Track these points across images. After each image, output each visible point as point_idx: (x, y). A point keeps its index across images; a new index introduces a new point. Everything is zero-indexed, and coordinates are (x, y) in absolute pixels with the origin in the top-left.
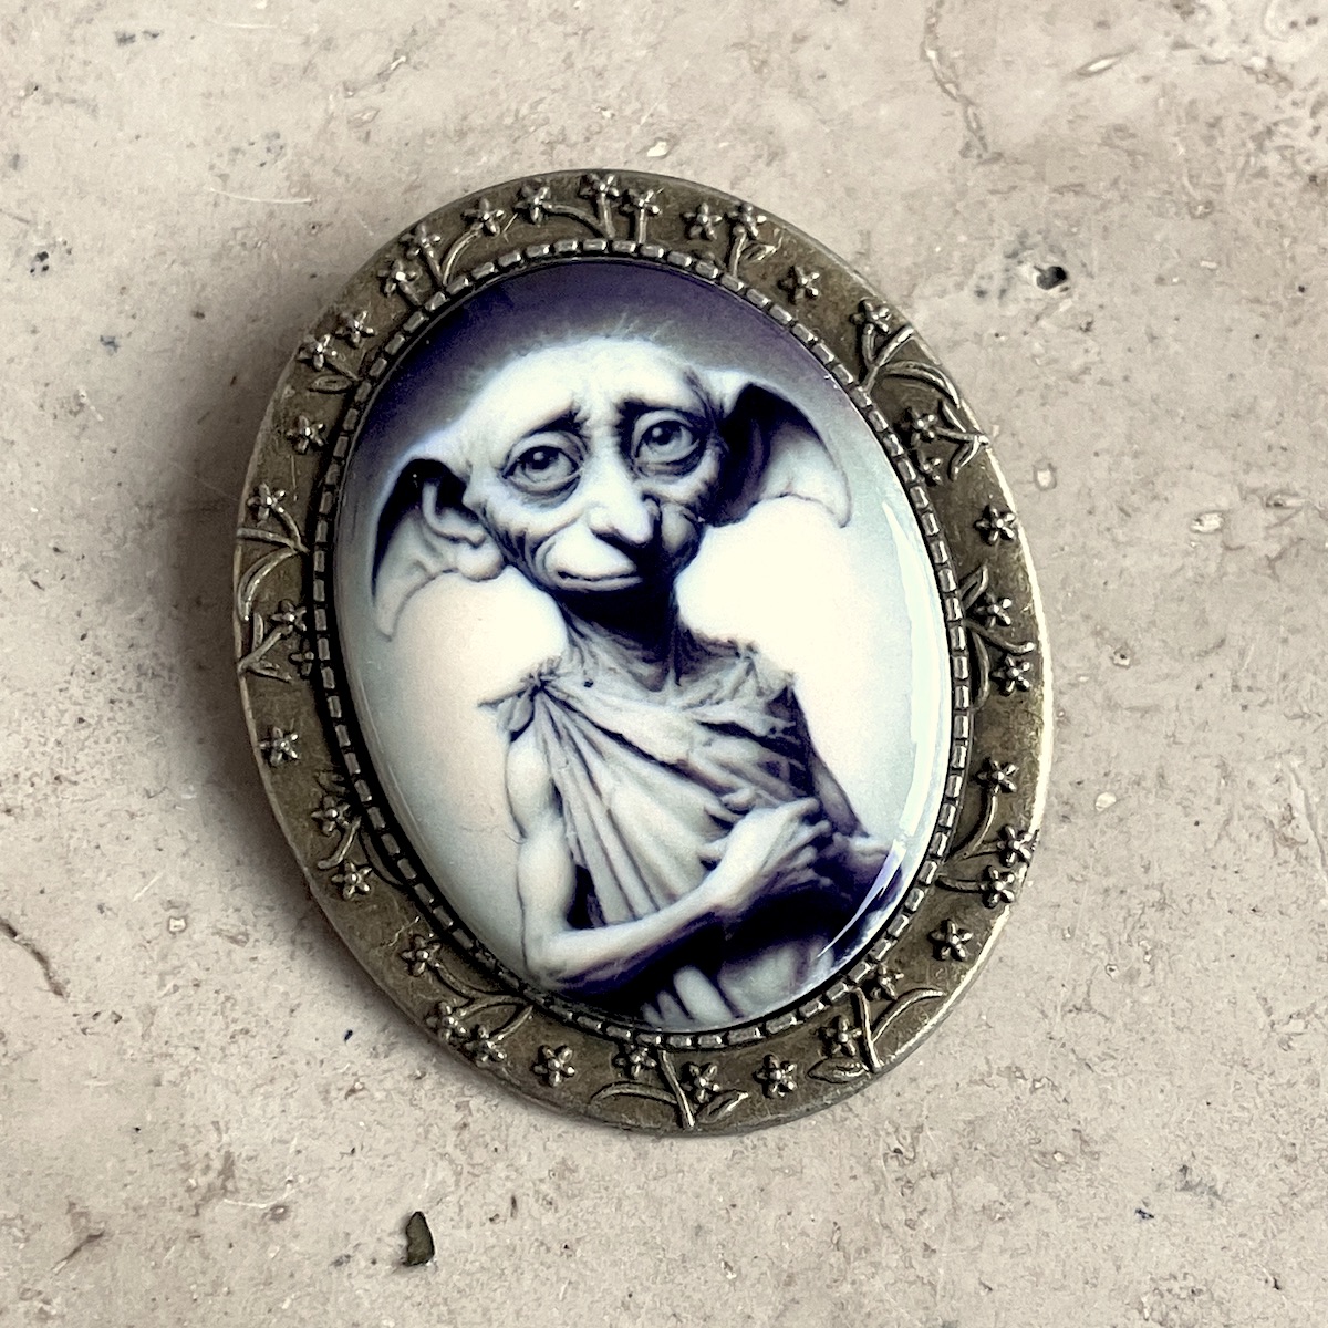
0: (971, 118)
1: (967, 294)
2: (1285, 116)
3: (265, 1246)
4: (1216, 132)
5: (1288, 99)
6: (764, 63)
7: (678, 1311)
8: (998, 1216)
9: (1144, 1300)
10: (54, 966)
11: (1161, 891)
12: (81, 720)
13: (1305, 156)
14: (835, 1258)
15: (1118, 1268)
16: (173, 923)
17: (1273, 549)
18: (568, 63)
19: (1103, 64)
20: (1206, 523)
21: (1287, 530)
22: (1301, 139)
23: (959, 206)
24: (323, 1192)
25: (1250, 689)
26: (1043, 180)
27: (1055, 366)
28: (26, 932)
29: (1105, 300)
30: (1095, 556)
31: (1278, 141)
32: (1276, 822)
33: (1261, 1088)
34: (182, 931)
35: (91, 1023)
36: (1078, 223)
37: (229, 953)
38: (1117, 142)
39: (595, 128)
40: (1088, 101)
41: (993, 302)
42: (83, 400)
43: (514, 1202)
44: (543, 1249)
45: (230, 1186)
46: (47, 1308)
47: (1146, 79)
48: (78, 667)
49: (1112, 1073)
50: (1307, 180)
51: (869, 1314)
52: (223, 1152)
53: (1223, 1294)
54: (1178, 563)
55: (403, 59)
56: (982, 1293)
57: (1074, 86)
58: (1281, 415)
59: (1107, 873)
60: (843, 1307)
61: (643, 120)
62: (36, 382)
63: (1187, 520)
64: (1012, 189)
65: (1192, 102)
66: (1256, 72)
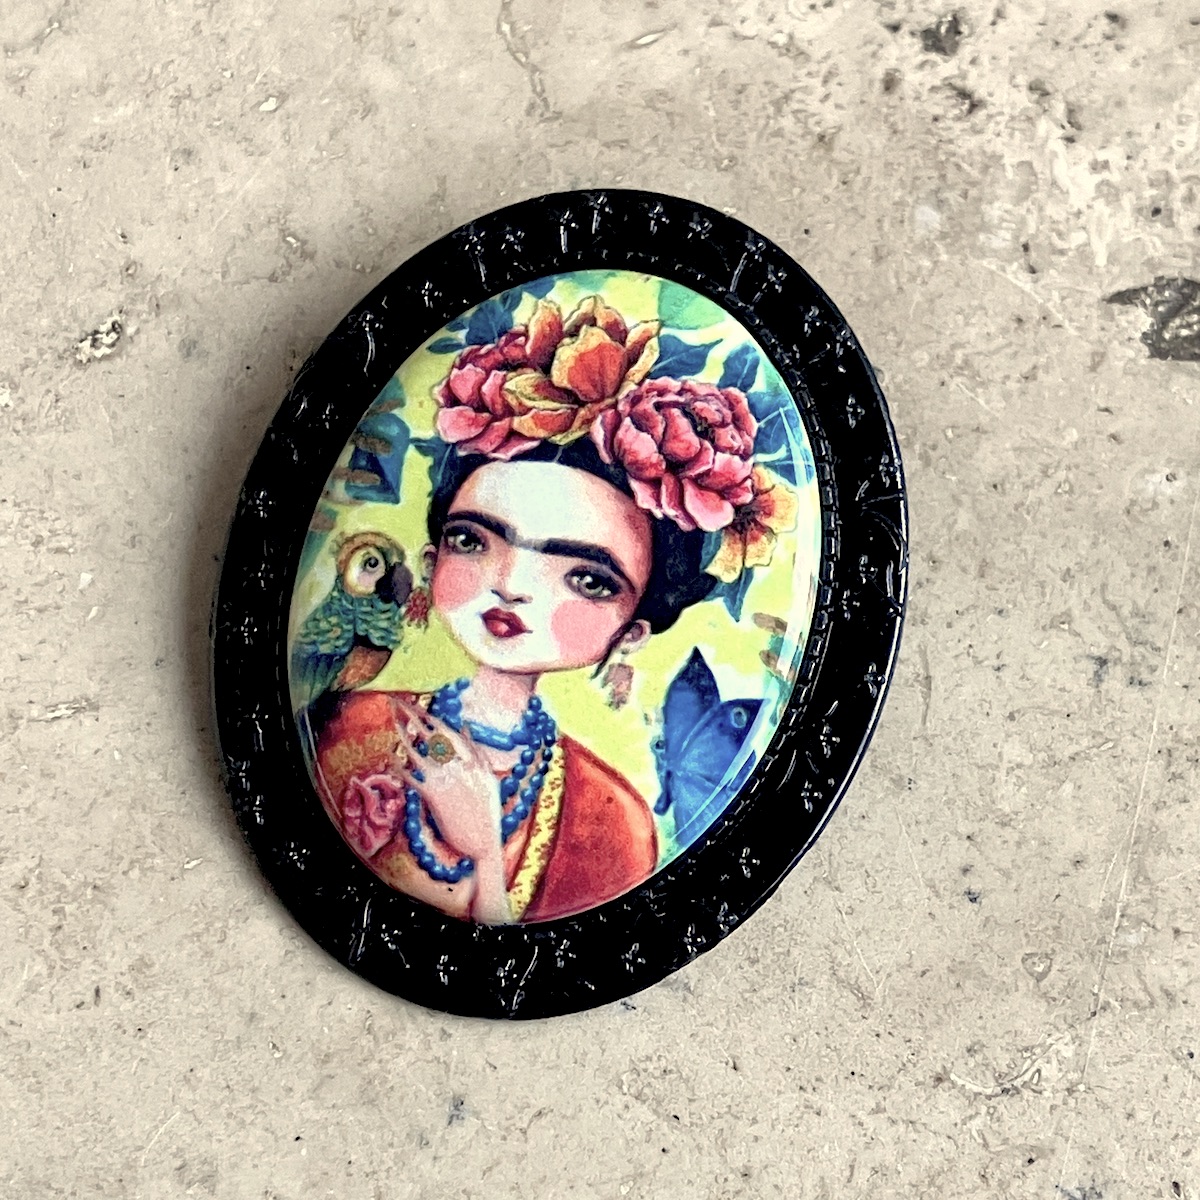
0: (537, 81)
2: (800, 84)
4: (742, 97)
5: (804, 71)
6: (364, 33)
7: (230, 1083)
9: (624, 1078)
13: (816, 118)
14: (366, 1041)
15: (604, 1051)
18: (197, 30)
19: (650, 38)
22: (814, 105)
23: (523, 157)
26: (594, 136)
31: (794, 106)
36: (621, 173)
38: (659, 105)
39: (216, 86)
40: (635, 70)
43: (97, 992)
44: (120, 1031)
47: (686, 52)
50: (816, 139)
51: (392, 1088)
53: (690, 1074)
55: (56, 25)
56: (488, 1070)
57: (624, 57)
60: (370, 1082)
61: (258, 79)
64: (568, 142)
65: (724, 72)
66: (779, 48)
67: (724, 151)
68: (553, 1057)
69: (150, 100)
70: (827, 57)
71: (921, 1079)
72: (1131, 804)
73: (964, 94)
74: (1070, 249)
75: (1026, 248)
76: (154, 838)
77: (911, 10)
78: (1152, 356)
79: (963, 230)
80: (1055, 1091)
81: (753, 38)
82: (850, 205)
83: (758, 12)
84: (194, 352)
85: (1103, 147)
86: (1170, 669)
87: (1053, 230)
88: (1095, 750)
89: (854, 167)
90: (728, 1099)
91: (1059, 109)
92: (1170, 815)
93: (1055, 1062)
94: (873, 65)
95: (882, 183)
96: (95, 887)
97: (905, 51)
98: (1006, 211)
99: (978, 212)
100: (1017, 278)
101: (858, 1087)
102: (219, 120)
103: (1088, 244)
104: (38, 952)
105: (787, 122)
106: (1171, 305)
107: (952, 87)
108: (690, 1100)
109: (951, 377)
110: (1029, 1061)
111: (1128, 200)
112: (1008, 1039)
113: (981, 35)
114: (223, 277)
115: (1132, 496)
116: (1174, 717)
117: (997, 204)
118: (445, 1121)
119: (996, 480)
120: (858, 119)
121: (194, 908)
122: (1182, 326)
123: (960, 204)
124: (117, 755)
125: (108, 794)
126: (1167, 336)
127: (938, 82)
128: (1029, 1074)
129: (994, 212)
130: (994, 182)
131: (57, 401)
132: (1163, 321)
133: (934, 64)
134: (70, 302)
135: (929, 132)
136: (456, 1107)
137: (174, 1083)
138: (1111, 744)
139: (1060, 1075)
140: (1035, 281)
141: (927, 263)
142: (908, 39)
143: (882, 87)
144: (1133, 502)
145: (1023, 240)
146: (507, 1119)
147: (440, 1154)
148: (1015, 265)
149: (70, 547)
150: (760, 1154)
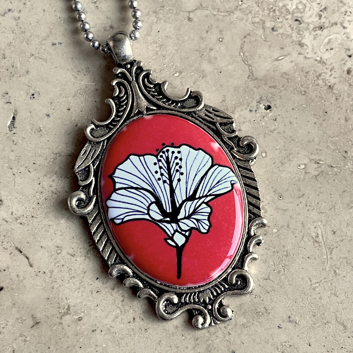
0: (250, 70)
1: (248, 111)
2: (324, 71)
3: (77, 327)
4: (308, 75)
5: (325, 67)
6: (203, 55)
7: (171, 345)
8: (246, 326)
9: (279, 347)
10: (30, 260)
11: (287, 252)
12: (38, 203)
13: (328, 81)
14: (208, 335)
15: (273, 340)
16: (58, 251)
17: (317, 173)
18: (157, 53)
19: (282, 58)
20: (301, 166)
21: (320, 169)
22: (327, 77)
23: (247, 90)
24: (90, 314)
25: (310, 206)
26: (267, 85)
27: (267, 129)
28: (24, 252)
29: (280, 114)
30: (275, 173)
31: (322, 77)
32: (314, 237)
33: (308, 299)
34: (60, 253)
35: (38, 274)
36: (274, 95)
37: (71, 259)
38: (285, 76)
39: (163, 69)
40: (278, 66)
41: (253, 113)
42: (41, 129)
43: (134, 319)
44: (140, 330)
45: (69, 312)
46: (26, 339)
47: (292, 62)
48: (38, 191)
49: (273, 294)
50: (328, 87)
51: (215, 348)
52: (68, 304)
53: (297, 347)
54: (294, 176)
56: (242, 344)
57: (275, 63)
58: (320, 142)
59: (275, 247)
60: (209, 346)
61: (174, 67)
62: (31, 124)
63: (297, 166)
64: (259, 86)
65: (302, 67)
66: (318, 61)
70: (331, 64)
89: (339, 95)
94: (344, 66)
104: (118, 307)
105: (320, 82)
120: (340, 82)
143: (347, 73)
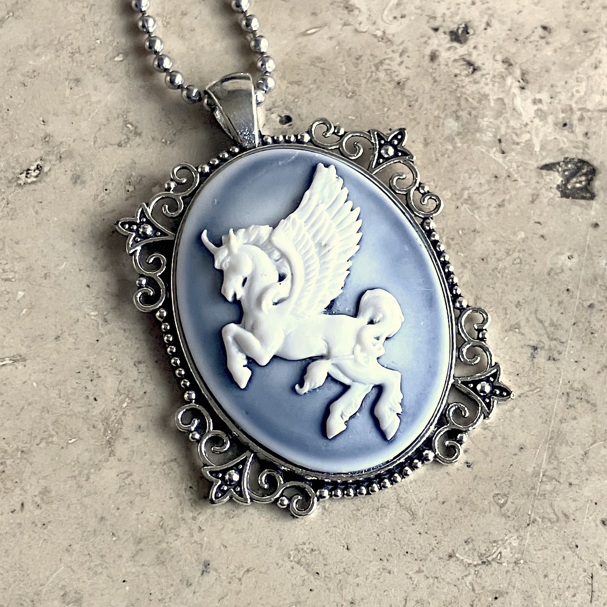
67: (350, 88)
68: (256, 542)
69: (58, 53)
71: (441, 556)
72: (548, 419)
73: (470, 64)
74: (522, 142)
75: (500, 141)
76: (53, 427)
77: (444, 21)
78: (562, 197)
79: (469, 131)
80: (509, 563)
81: (365, 32)
82: (412, 117)
83: (368, 19)
84: (79, 181)
85: (539, 92)
86: (569, 353)
87: (514, 133)
88: (531, 392)
90: (344, 564)
91: (518, 73)
92: (568, 425)
93: (509, 549)
95: (429, 107)
96: (22, 452)
97: (441, 42)
98: (490, 122)
99: (476, 122)
100: (495, 156)
101: (410, 560)
102: (94, 64)
103: (530, 140)
106: (571, 171)
107: (464, 60)
108: (325, 565)
109: (462, 204)
110: (496, 548)
111: (551, 119)
112: (486, 536)
113: (479, 35)
114: (94, 143)
115: (551, 266)
116: (570, 376)
117: (485, 119)
118: (200, 574)
119: (483, 256)
121: (73, 463)
122: (576, 182)
123: (467, 118)
124: (35, 384)
125: (30, 404)
126: (569, 187)
127: (457, 57)
128: (496, 554)
129: (484, 123)
130: (484, 108)
131: (8, 204)
132: (568, 180)
133: (456, 48)
134: (16, 154)
135: (452, 82)
136: (206, 567)
137: (61, 552)
138: (539, 390)
139: (511, 555)
140: (505, 158)
141: (450, 147)
142: (443, 36)
144: (551, 269)
145: (498, 137)
146: (232, 573)
147: (196, 590)
148: (495, 149)
149: (13, 278)
150: (359, 593)
